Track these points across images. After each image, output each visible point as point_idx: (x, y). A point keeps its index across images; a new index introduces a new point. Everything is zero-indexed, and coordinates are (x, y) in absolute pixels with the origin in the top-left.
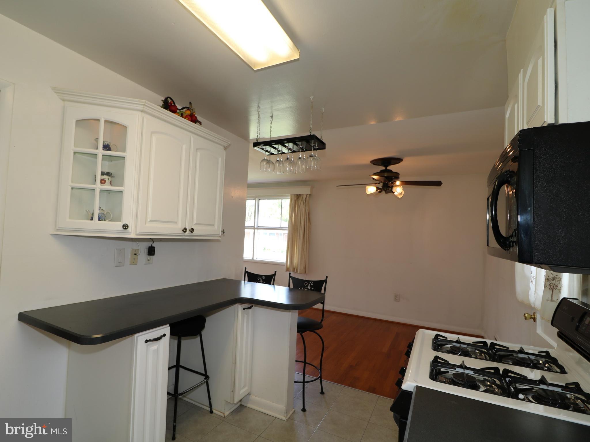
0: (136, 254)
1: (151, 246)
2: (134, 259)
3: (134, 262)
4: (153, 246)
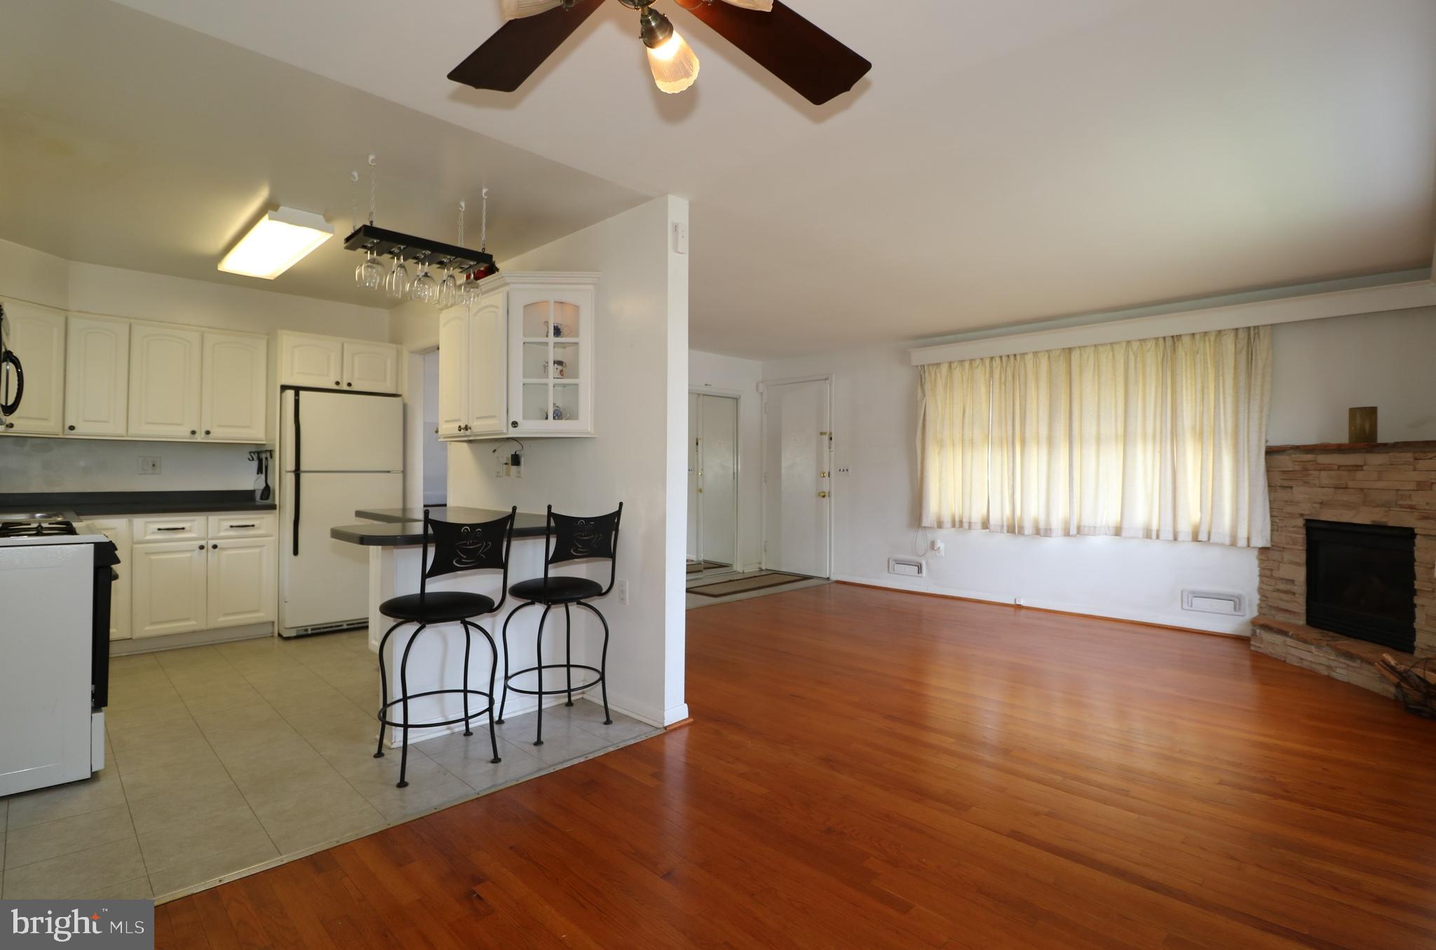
0: (507, 464)
1: (514, 453)
2: (511, 471)
3: (508, 473)
4: (517, 453)
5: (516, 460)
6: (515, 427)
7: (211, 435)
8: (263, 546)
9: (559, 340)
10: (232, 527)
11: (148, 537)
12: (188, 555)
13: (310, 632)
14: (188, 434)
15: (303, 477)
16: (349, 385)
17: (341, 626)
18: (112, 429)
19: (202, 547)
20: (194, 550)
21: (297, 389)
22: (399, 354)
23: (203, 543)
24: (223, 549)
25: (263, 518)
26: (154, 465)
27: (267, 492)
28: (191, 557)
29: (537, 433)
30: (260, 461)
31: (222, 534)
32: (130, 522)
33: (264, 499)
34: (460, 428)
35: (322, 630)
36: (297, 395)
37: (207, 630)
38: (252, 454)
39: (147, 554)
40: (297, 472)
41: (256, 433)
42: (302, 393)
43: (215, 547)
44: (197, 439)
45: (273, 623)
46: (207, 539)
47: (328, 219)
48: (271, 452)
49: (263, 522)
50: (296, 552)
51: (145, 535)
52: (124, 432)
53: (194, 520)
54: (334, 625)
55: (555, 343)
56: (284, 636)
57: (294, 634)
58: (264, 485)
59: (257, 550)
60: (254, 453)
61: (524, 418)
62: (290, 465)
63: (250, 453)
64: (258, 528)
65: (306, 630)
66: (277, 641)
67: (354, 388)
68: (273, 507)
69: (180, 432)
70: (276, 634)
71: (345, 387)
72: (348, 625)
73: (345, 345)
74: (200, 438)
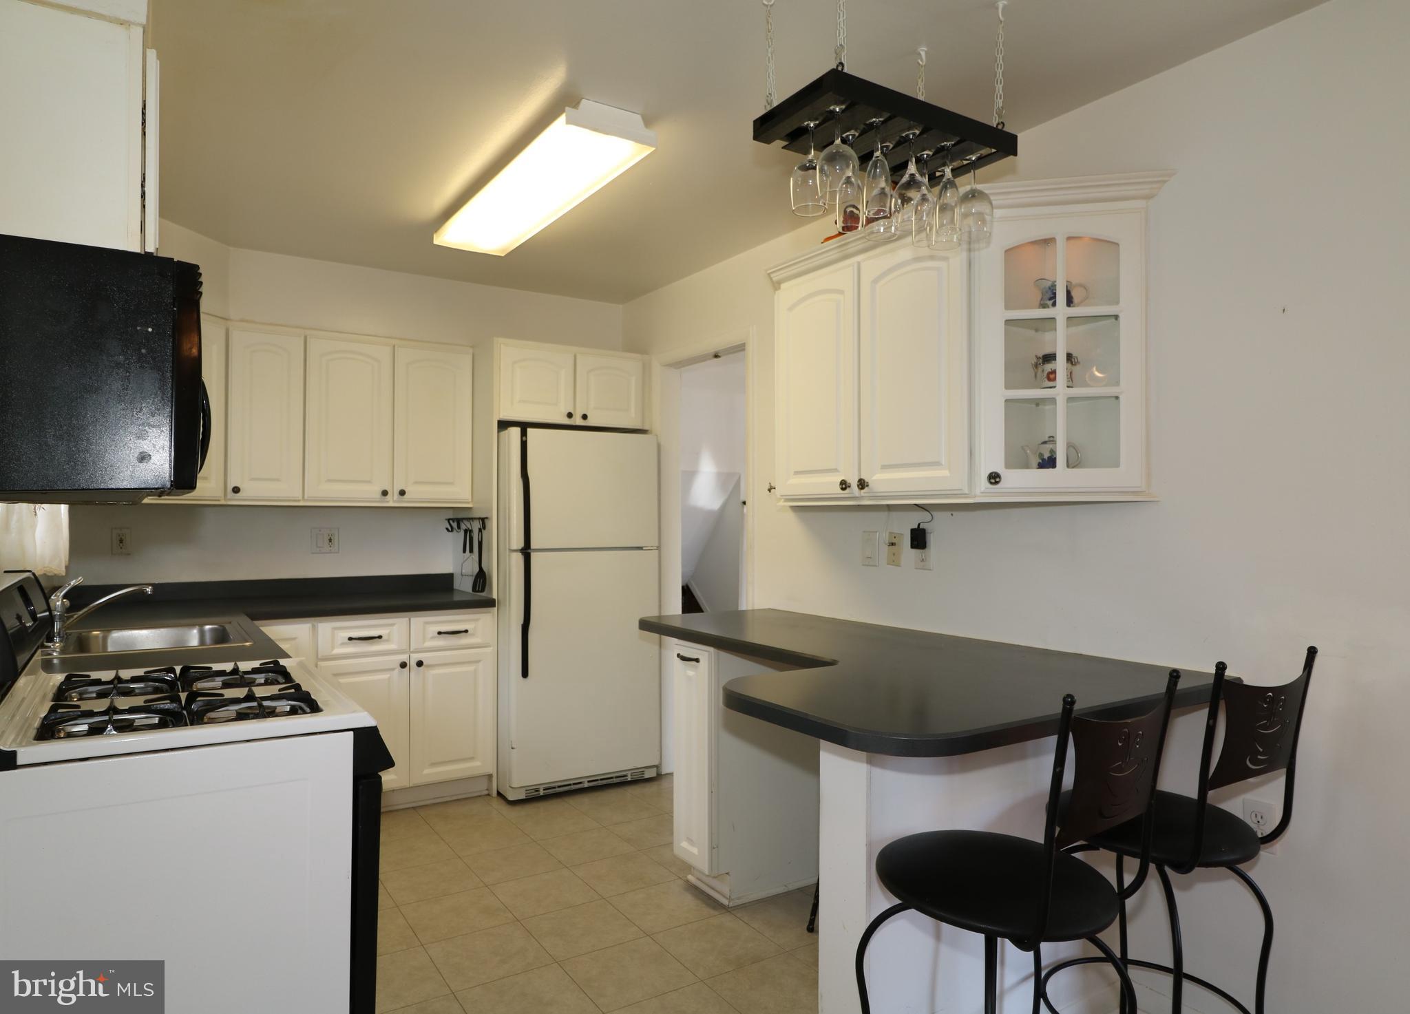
0: (893, 544)
1: (916, 527)
2: (894, 554)
3: (894, 560)
4: (921, 527)
5: (919, 539)
6: (996, 483)
7: (405, 496)
8: (478, 661)
9: (1074, 311)
10: (440, 633)
11: (338, 651)
12: (385, 676)
13: (542, 793)
14: (378, 495)
15: (535, 557)
16: (585, 417)
17: (580, 783)
18: (284, 490)
19: (403, 665)
20: (393, 669)
21: (524, 426)
22: (646, 370)
23: (404, 658)
24: (429, 666)
25: (477, 620)
26: (330, 540)
27: (481, 580)
28: (389, 678)
29: (1030, 494)
30: (468, 532)
31: (428, 644)
32: (314, 628)
33: (478, 591)
34: (844, 485)
35: (558, 790)
36: (524, 434)
37: (410, 787)
38: (451, 522)
39: (336, 675)
40: (526, 551)
41: (459, 493)
42: (529, 431)
43: (420, 664)
44: (388, 502)
45: (490, 776)
46: (410, 651)
47: (648, 121)
48: (483, 521)
49: (479, 623)
50: (525, 673)
51: (333, 648)
52: (298, 495)
53: (393, 625)
54: (571, 782)
55: (1069, 318)
56: (510, 798)
57: (523, 797)
58: (477, 569)
59: (471, 668)
60: (453, 520)
61: (1008, 465)
62: (517, 541)
63: (449, 520)
64: (473, 635)
65: (537, 791)
66: (497, 804)
67: (591, 422)
68: (490, 603)
69: (366, 493)
70: (495, 793)
71: (578, 421)
72: (589, 782)
73: (579, 357)
74: (392, 501)
